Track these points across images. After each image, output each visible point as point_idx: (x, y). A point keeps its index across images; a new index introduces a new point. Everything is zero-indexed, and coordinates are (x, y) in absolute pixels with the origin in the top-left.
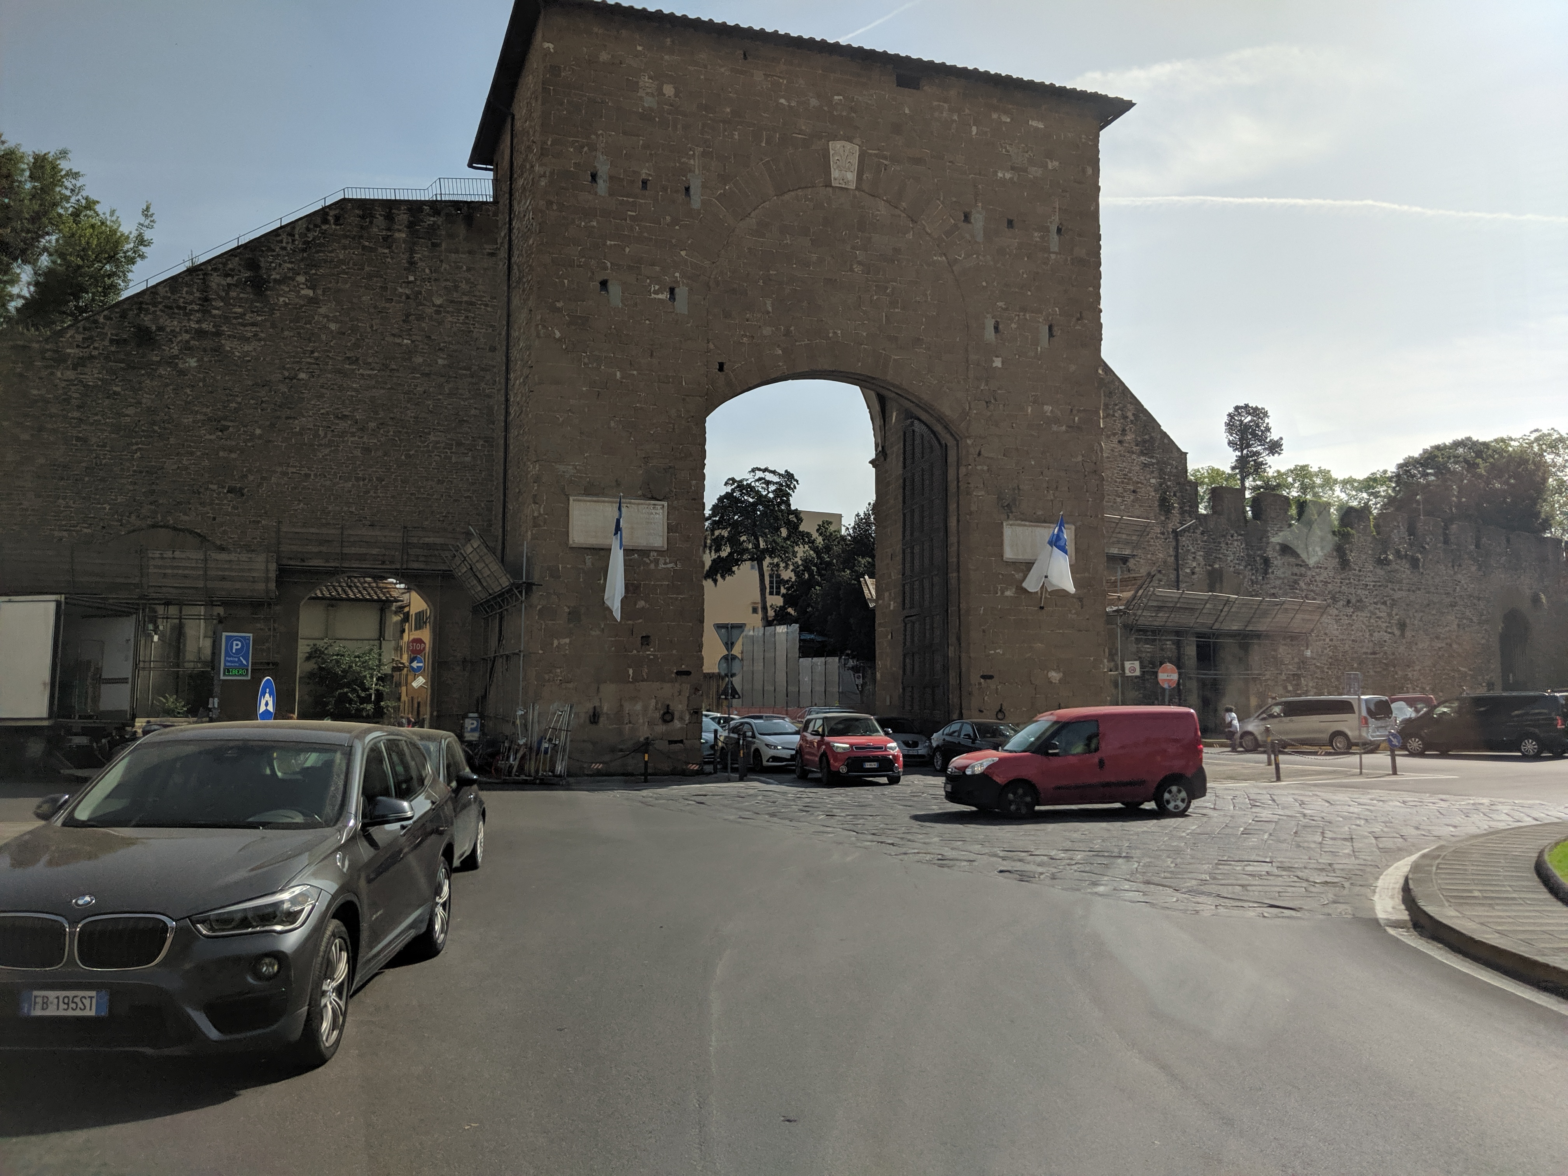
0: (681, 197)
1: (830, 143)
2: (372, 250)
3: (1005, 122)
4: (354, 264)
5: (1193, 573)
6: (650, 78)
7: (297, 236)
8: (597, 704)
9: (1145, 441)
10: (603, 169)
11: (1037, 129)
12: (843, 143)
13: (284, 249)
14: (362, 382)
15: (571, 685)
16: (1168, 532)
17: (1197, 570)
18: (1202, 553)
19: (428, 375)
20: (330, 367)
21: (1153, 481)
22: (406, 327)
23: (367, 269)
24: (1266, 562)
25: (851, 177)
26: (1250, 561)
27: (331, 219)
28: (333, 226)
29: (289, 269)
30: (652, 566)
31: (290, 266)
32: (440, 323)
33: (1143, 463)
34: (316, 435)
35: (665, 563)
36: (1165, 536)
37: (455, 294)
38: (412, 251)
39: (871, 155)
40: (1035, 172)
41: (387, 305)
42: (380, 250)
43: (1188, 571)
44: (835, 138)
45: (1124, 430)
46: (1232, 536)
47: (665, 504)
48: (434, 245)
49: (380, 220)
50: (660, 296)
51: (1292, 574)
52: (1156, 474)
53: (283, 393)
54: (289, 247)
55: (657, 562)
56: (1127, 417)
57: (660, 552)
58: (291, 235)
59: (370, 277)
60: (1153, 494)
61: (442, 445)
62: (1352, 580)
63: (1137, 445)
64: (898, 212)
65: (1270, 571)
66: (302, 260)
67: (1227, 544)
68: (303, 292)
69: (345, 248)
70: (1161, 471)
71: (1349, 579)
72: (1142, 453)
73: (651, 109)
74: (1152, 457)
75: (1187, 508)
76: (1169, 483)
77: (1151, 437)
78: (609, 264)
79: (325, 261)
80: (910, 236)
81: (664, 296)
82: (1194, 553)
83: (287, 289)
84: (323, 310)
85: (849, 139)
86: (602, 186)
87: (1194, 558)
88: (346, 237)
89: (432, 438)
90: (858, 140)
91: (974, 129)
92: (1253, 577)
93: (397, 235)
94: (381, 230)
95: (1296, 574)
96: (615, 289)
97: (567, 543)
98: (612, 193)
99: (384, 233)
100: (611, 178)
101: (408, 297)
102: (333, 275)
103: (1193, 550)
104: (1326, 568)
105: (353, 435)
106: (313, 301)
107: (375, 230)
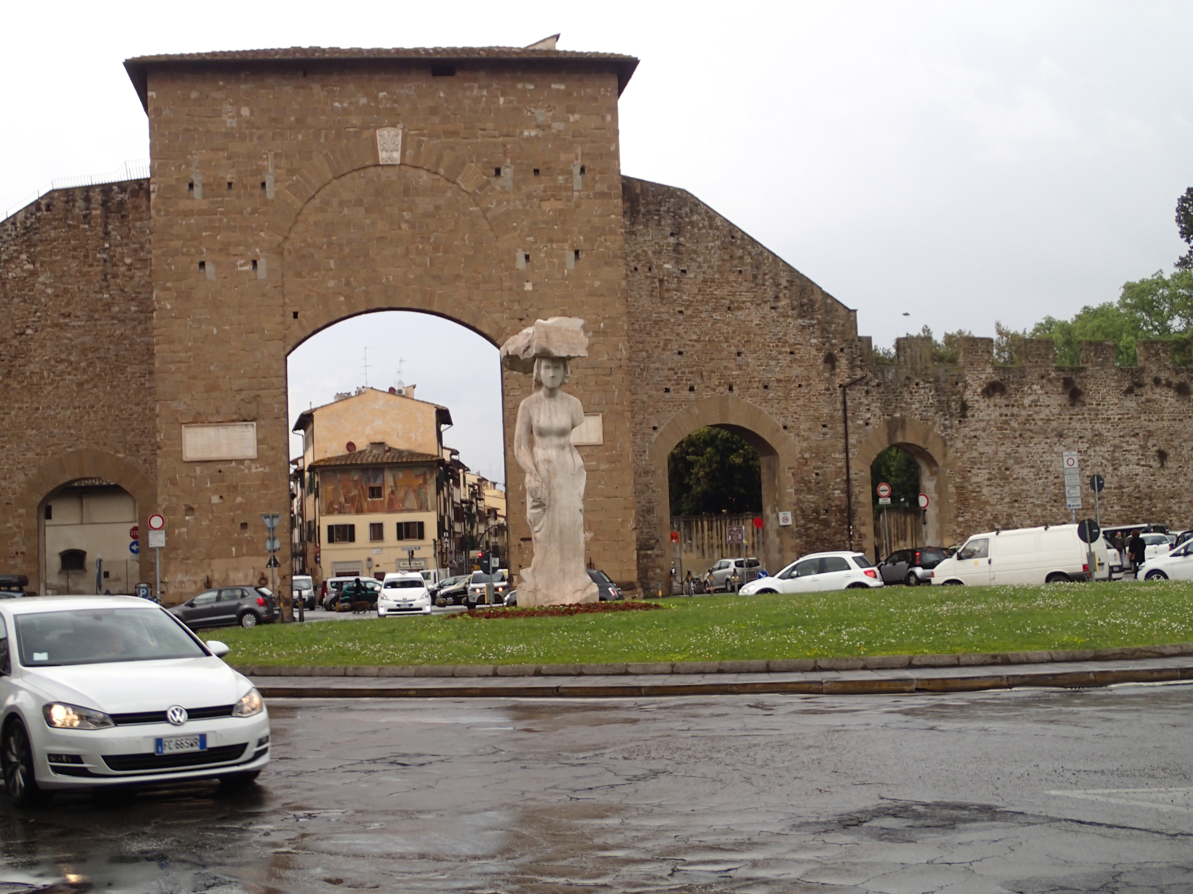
0: (258, 191)
1: (378, 132)
2: (76, 227)
3: (530, 90)
4: (63, 240)
5: (867, 424)
6: (231, 104)
7: (18, 225)
8: (210, 574)
9: (802, 305)
10: (197, 180)
11: (558, 91)
12: (389, 129)
13: (10, 235)
14: (74, 331)
15: (190, 562)
16: (834, 389)
17: (871, 421)
18: (879, 405)
19: (124, 321)
20: (49, 322)
21: (814, 341)
22: (104, 284)
23: (72, 242)
24: (964, 407)
25: (397, 155)
26: (943, 407)
27: (43, 207)
28: (45, 213)
29: (14, 251)
30: (246, 471)
31: (15, 248)
32: (132, 278)
33: (801, 325)
34: (42, 378)
35: (257, 468)
36: (830, 392)
37: (142, 254)
38: (106, 225)
39: (412, 135)
40: (558, 126)
41: (90, 269)
42: (82, 226)
43: (861, 422)
44: (381, 127)
45: (777, 298)
46: (917, 384)
47: (255, 424)
48: (123, 217)
49: (80, 203)
50: (246, 268)
51: (1001, 415)
52: (818, 333)
53: (16, 347)
54: (13, 234)
55: (250, 468)
56: (780, 285)
57: (252, 460)
58: (14, 224)
59: (75, 249)
60: (815, 353)
61: (138, 375)
62: (1086, 415)
63: (793, 309)
64: (437, 176)
65: (969, 414)
66: (23, 242)
67: (911, 393)
68: (26, 267)
69: (55, 228)
70: (824, 330)
71: (1084, 414)
72: (801, 316)
73: (232, 128)
74: (812, 319)
75: (859, 363)
76: (834, 341)
77: (811, 300)
78: (205, 250)
79: (41, 241)
80: (449, 194)
81: (249, 267)
82: (868, 405)
83: (13, 266)
84: (41, 279)
85: (394, 126)
86: (197, 191)
87: (869, 410)
88: (56, 220)
89: (129, 369)
90: (400, 126)
91: (502, 100)
92: (947, 422)
93: (94, 212)
94: (81, 211)
95: (1006, 415)
96: (209, 267)
97: (181, 459)
98: (204, 197)
99: (84, 212)
100: (204, 185)
101: (105, 261)
102: (47, 250)
103: (866, 402)
104: (1048, 406)
105: (69, 374)
106: (33, 274)
107: (77, 210)
